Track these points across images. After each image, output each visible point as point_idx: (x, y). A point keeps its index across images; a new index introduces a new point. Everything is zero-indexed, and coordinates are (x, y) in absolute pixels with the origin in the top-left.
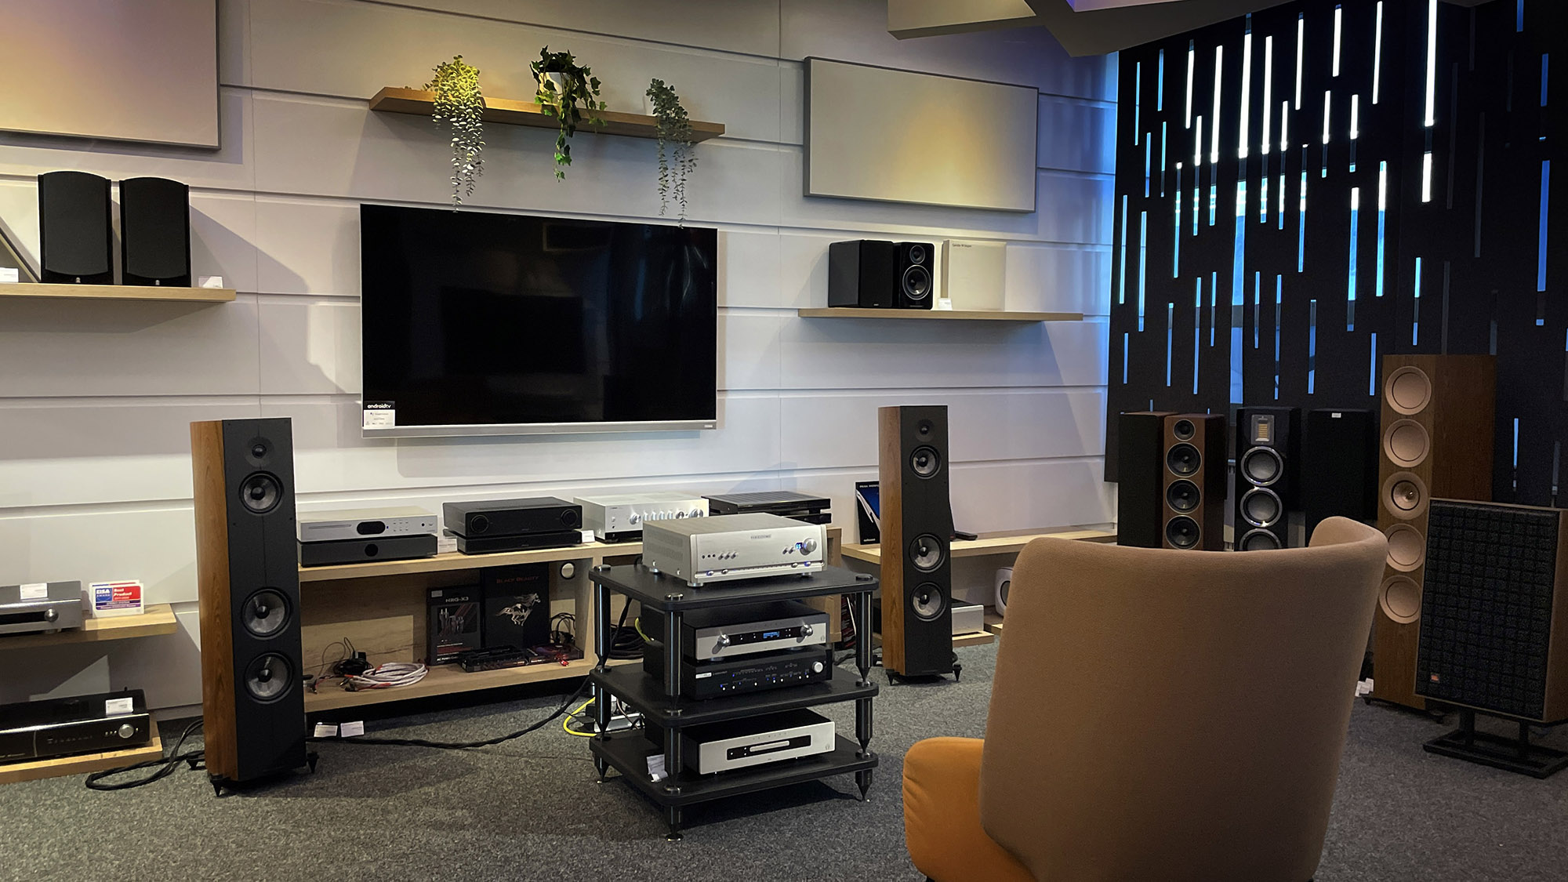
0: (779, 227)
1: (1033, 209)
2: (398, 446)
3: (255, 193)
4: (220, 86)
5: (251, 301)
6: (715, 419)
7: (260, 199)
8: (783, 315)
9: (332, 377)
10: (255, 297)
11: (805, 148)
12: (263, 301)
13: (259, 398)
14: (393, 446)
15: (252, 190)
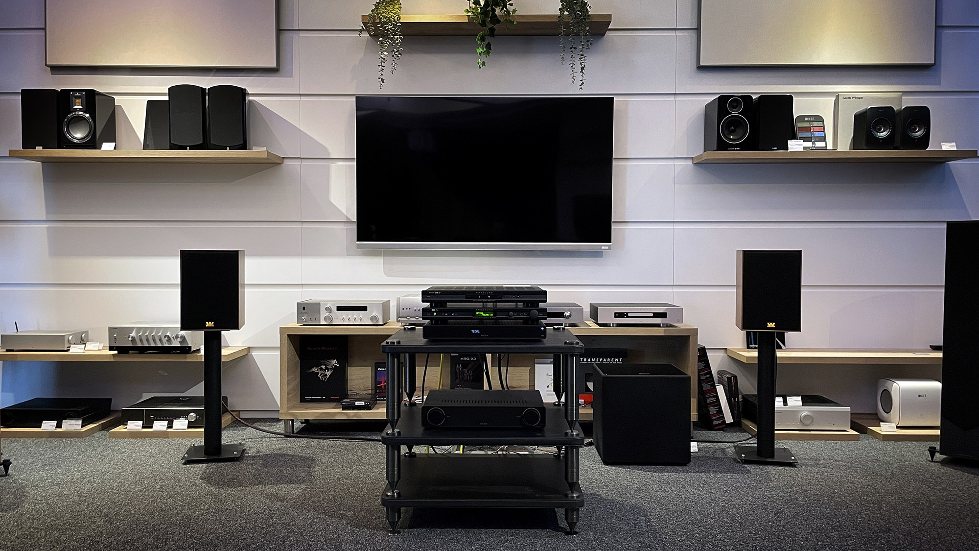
0: (675, 94)
1: (933, 62)
2: (384, 256)
3: (300, 95)
4: (279, 31)
5: (297, 163)
6: (610, 242)
7: (303, 99)
8: (678, 163)
9: (344, 212)
10: (300, 160)
11: (698, 29)
12: (305, 163)
13: (300, 223)
14: (381, 256)
15: (298, 93)
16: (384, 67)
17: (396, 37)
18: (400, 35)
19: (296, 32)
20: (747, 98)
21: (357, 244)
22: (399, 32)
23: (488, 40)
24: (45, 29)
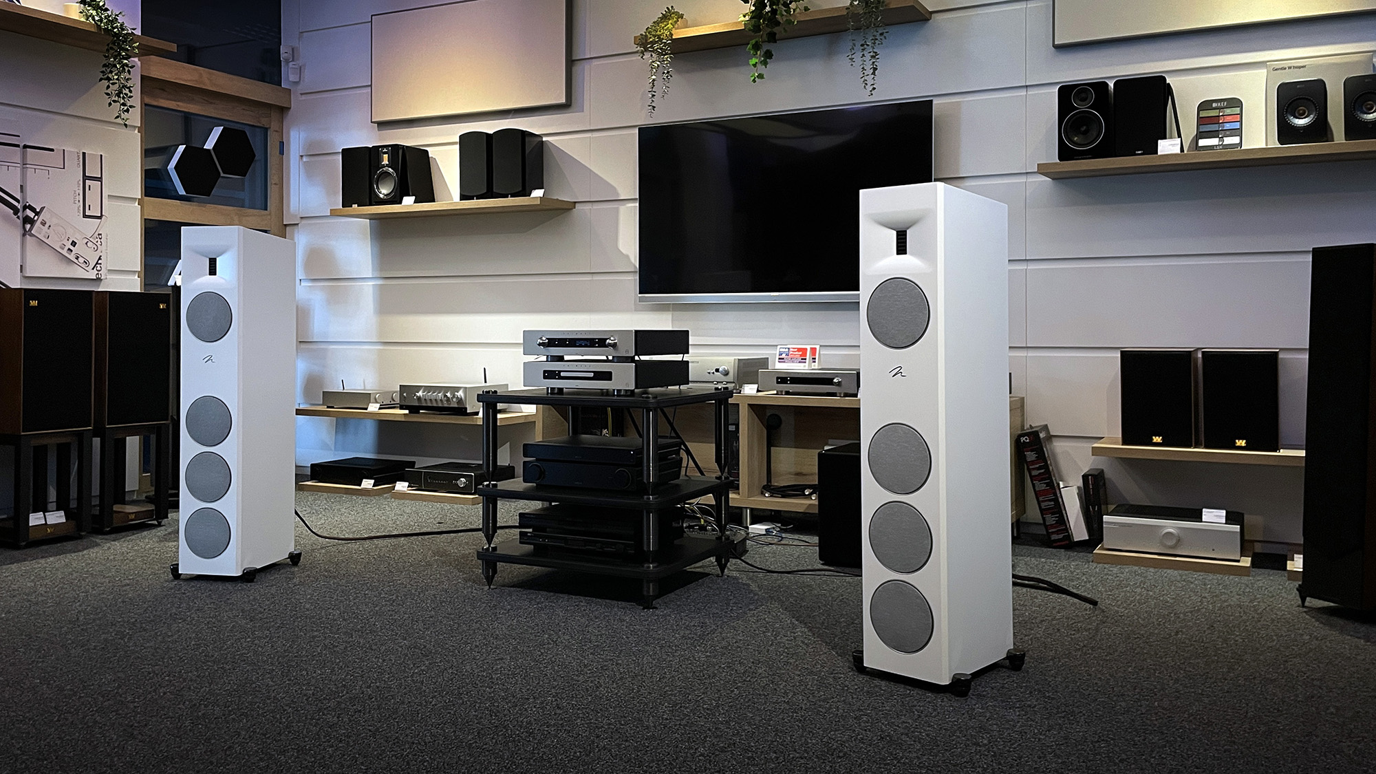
0: (1026, 87)
2: (673, 311)
3: (591, 131)
4: (571, 62)
5: (587, 207)
7: (595, 134)
9: (633, 260)
10: (590, 204)
12: (596, 206)
13: (590, 275)
14: (669, 310)
15: (589, 129)
16: (655, 92)
17: (666, 56)
18: (670, 54)
19: (587, 61)
20: (1100, 86)
21: (640, 297)
22: (669, 50)
23: (766, 47)
24: (371, 86)
